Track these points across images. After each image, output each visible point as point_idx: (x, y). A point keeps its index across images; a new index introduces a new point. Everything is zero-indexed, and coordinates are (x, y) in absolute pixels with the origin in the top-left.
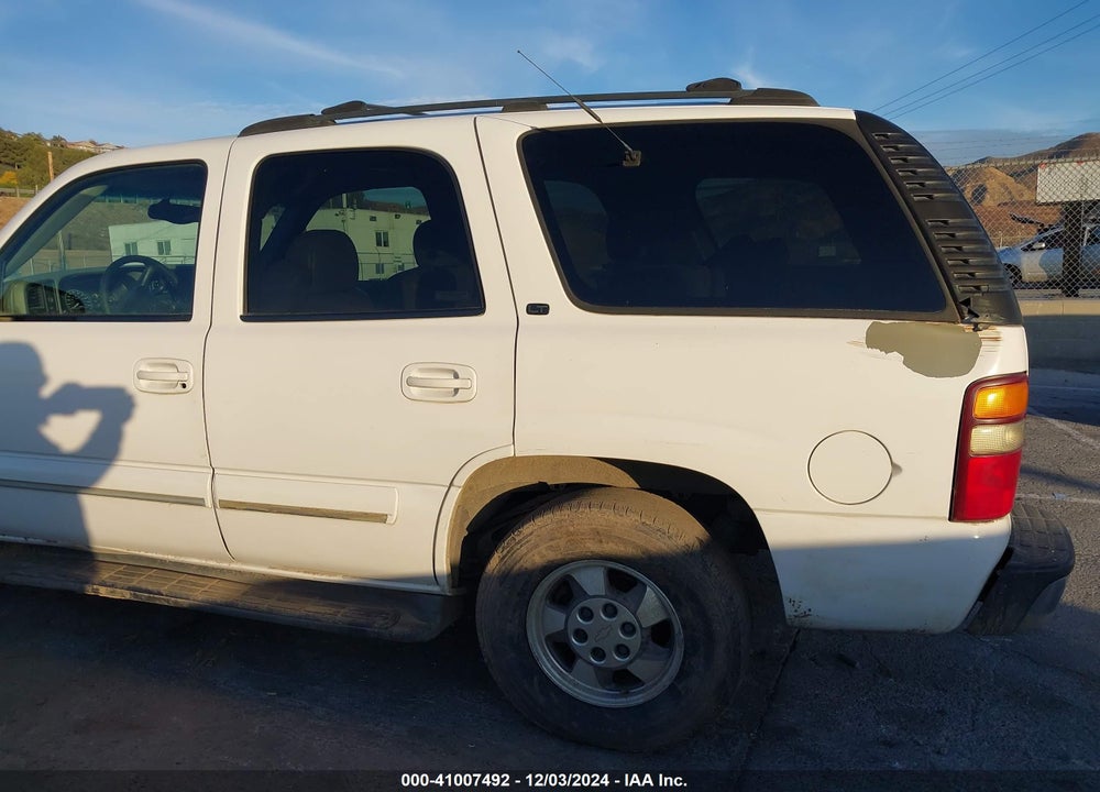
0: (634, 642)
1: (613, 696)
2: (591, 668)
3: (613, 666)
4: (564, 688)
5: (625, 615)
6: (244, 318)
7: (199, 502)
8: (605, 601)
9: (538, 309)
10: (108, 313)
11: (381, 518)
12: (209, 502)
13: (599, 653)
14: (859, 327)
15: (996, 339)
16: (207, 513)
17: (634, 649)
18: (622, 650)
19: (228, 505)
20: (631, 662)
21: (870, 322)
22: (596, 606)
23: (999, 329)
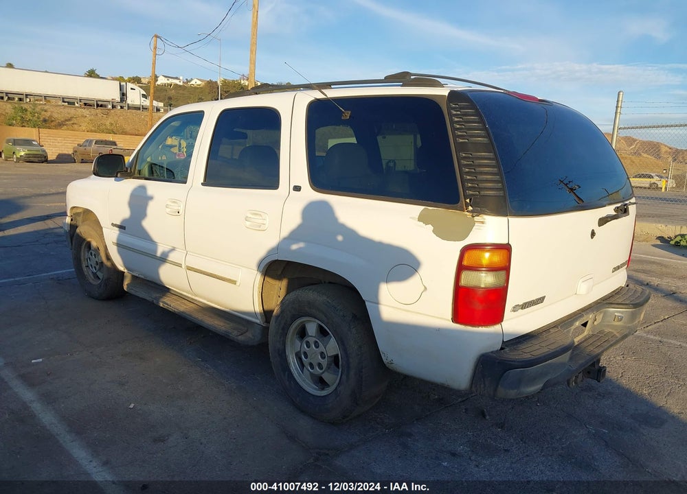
0: (324, 363)
1: (316, 389)
2: (308, 373)
3: (316, 373)
4: (298, 381)
5: (322, 348)
6: (203, 184)
7: (179, 265)
8: (315, 339)
9: (297, 188)
10: (180, 179)
11: (234, 282)
12: (183, 266)
13: (311, 365)
14: (417, 209)
15: (483, 223)
16: (183, 270)
17: (325, 366)
18: (320, 365)
19: (189, 268)
20: (323, 373)
21: (423, 207)
22: (311, 340)
23: (485, 217)
